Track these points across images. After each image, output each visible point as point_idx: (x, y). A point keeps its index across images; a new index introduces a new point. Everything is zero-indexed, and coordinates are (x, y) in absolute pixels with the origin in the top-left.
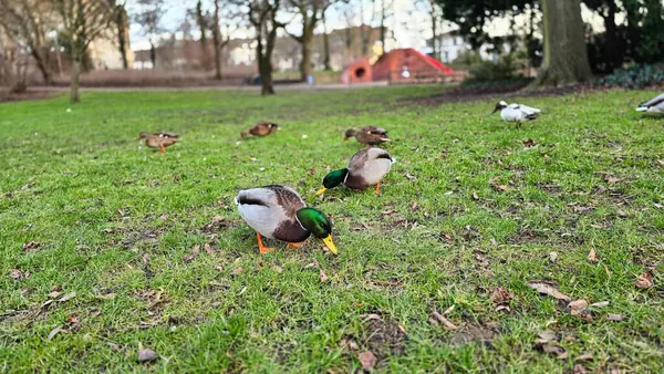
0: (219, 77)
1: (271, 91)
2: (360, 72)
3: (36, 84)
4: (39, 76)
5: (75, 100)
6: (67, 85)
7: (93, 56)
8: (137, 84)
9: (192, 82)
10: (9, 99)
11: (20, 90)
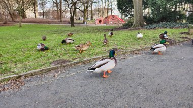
0: (61, 21)
1: (73, 26)
2: (100, 21)
3: (10, 22)
4: (11, 20)
5: (21, 26)
6: (18, 22)
7: (27, 14)
8: (38, 23)
9: (53, 22)
10: (3, 26)
11: (5, 23)
